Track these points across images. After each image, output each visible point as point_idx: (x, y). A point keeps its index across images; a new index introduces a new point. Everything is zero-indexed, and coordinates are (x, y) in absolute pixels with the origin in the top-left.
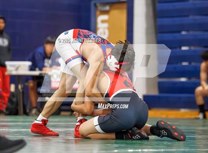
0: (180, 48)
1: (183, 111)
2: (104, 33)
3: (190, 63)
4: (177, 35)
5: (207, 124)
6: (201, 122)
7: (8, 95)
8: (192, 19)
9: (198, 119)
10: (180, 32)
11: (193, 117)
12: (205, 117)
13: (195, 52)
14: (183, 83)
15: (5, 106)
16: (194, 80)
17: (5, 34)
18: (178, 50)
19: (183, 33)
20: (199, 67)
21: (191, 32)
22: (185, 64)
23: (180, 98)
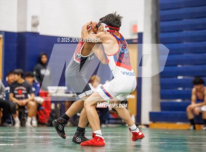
0: (177, 77)
1: (179, 124)
3: (184, 88)
4: (174, 68)
5: (196, 133)
6: (192, 132)
7: (49, 112)
8: (185, 55)
9: (190, 130)
10: (176, 65)
11: (186, 128)
12: (195, 128)
13: (187, 80)
14: (178, 103)
15: (47, 120)
16: (187, 101)
18: (175, 78)
19: (179, 66)
20: (191, 91)
21: (185, 66)
22: (180, 89)
23: (176, 114)
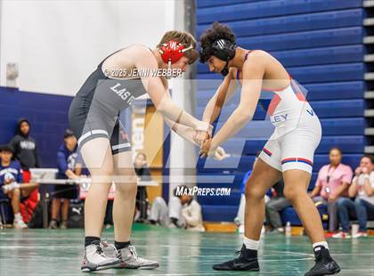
1: (223, 223)
2: (140, 138)
17: (30, 137)
23: (220, 210)
